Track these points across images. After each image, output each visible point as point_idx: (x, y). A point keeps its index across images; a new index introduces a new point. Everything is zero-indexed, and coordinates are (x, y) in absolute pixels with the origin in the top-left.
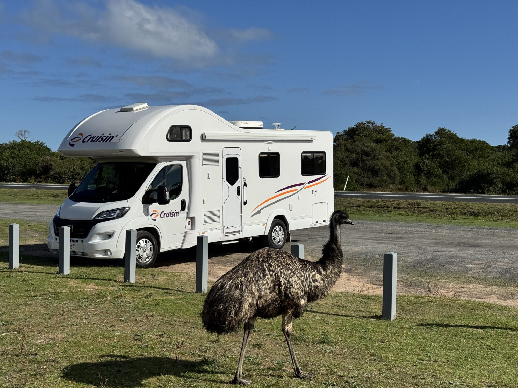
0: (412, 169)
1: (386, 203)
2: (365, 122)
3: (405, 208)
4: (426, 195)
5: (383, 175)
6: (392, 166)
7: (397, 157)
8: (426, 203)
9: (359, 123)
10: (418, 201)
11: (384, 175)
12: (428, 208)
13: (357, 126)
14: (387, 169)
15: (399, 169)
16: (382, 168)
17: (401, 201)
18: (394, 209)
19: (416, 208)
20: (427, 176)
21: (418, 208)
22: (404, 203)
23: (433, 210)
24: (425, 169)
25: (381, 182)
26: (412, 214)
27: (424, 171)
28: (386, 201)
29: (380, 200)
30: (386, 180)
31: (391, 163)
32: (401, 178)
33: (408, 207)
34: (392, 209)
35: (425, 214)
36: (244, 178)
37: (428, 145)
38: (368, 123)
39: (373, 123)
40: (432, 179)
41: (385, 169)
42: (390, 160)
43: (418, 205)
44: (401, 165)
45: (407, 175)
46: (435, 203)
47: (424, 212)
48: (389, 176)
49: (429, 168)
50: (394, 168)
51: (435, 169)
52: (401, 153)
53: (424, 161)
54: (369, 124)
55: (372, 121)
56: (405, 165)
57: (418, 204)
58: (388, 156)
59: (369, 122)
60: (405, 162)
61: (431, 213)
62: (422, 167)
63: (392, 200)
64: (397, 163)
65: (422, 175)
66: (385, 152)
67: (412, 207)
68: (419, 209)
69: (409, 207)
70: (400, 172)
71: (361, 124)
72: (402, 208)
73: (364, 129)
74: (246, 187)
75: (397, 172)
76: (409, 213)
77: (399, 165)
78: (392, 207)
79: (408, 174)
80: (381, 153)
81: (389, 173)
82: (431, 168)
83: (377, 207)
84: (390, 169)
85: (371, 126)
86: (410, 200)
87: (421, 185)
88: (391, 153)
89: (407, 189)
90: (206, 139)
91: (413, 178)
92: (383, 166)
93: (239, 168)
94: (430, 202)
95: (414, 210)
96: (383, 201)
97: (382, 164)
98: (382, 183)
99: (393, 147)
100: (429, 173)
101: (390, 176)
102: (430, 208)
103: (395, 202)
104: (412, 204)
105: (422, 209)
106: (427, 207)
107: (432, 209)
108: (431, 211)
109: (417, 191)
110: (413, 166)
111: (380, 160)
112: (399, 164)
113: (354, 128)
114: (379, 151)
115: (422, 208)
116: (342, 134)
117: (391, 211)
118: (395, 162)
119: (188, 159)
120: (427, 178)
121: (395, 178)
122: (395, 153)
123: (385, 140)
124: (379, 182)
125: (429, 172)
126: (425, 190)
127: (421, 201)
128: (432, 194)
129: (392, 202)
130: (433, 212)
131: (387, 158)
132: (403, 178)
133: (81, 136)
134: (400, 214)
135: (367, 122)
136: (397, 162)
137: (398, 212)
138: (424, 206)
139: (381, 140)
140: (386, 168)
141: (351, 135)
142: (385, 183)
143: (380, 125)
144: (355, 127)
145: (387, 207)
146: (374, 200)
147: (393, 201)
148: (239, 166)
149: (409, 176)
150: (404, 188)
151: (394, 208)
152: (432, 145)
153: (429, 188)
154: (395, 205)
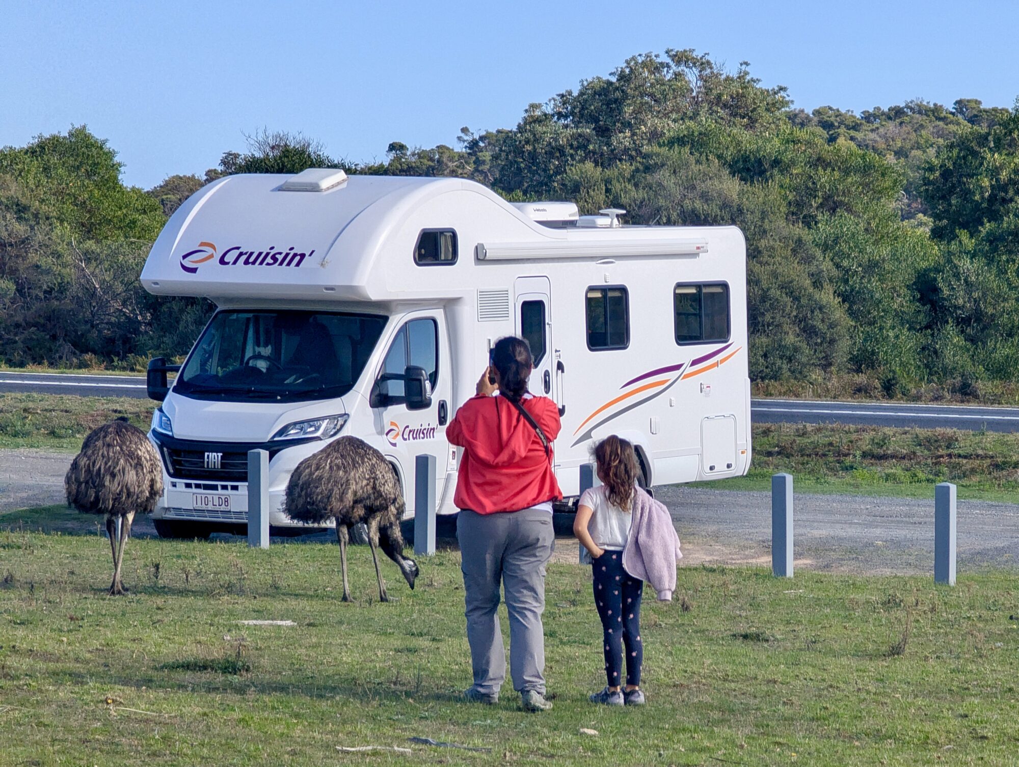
0: (903, 302)
1: (835, 439)
2: (664, 59)
3: (904, 458)
4: (972, 410)
5: (779, 325)
6: (817, 284)
7: (836, 241)
8: (978, 438)
9: (633, 58)
10: (949, 431)
11: (786, 328)
12: (986, 457)
13: (622, 77)
14: (797, 299)
15: (846, 298)
16: (775, 293)
17: (888, 431)
18: (866, 462)
19: (942, 456)
20: (969, 331)
21: (950, 456)
22: (898, 441)
23: (1004, 463)
24: (961, 301)
25: (771, 359)
26: (931, 477)
27: (956, 307)
28: (833, 430)
29: (810, 427)
30: (796, 349)
31: (813, 269)
32: (859, 340)
33: (914, 453)
34: (858, 458)
35: (975, 479)
36: (556, 351)
37: (971, 184)
38: (678, 63)
39: (704, 64)
40: (990, 344)
41: (787, 300)
42: (808, 260)
43: (948, 447)
44: (855, 281)
45: (881, 329)
46: (1010, 438)
47: (973, 471)
48: (804, 330)
49: (975, 295)
50: (827, 297)
51: (1005, 300)
52: (849, 223)
53: (956, 267)
54: (682, 68)
55: (698, 54)
56: (875, 283)
57: (950, 442)
58: (799, 241)
59: (681, 58)
60: (872, 267)
61: (995, 474)
62: (946, 292)
63: (852, 427)
64: (835, 272)
65: (950, 328)
66: (782, 223)
67: (926, 452)
68: (953, 460)
69: (919, 454)
70: (852, 313)
71: (644, 65)
72: (893, 456)
73: (662, 92)
74: (563, 371)
75: (839, 314)
76: (921, 475)
77: (846, 282)
78: (858, 453)
79: (889, 323)
80: (767, 227)
81: (805, 319)
82: (984, 294)
83: (802, 452)
84: (810, 297)
85: (692, 76)
86: (918, 430)
87: (947, 372)
88: (809, 222)
89: (889, 389)
90: (487, 258)
91: (909, 341)
92: (781, 287)
93: (547, 326)
94: (991, 436)
95: (936, 464)
96: (819, 430)
97: (775, 275)
98: (779, 362)
99: (812, 192)
100: (978, 320)
101: (809, 332)
102: (992, 457)
103: (867, 436)
104: (929, 443)
105: (965, 461)
106: (980, 452)
107: (1000, 460)
108: (997, 466)
109: (937, 399)
110: (908, 287)
111: (765, 259)
112: (846, 275)
113: (610, 83)
114: (758, 214)
115: (965, 457)
116: (549, 110)
117: (852, 467)
118: (827, 266)
119: (449, 304)
120: (972, 340)
121: (832, 342)
122: (825, 227)
123: (776, 163)
124: (765, 356)
125: (978, 315)
126: (966, 392)
127: (959, 433)
128: (996, 407)
129: (854, 436)
130: (1005, 473)
131: (793, 250)
132: (865, 340)
133: (210, 251)
134: (888, 477)
135: (673, 57)
136: (838, 266)
137: (879, 469)
138: (969, 450)
139: (759, 162)
140: (790, 294)
141: (596, 120)
142: (790, 360)
143: (734, 74)
144: (614, 79)
145: (839, 453)
146: (788, 428)
147: (857, 431)
148: (547, 321)
149: (891, 334)
150: (877, 383)
151: (865, 455)
152: (986, 182)
153: (983, 386)
154: (866, 448)
